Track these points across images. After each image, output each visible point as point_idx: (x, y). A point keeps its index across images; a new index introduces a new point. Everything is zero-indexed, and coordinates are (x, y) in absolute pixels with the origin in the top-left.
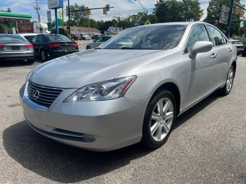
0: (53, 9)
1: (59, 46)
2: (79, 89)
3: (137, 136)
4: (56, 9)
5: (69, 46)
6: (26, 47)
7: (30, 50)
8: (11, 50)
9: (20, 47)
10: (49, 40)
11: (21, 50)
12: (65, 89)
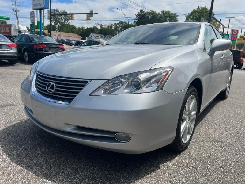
0: (37, 9)
1: (45, 47)
2: (109, 80)
4: (40, 9)
5: (55, 47)
6: (8, 46)
7: (13, 50)
9: (2, 46)
10: (33, 40)
11: (3, 49)
12: (92, 80)
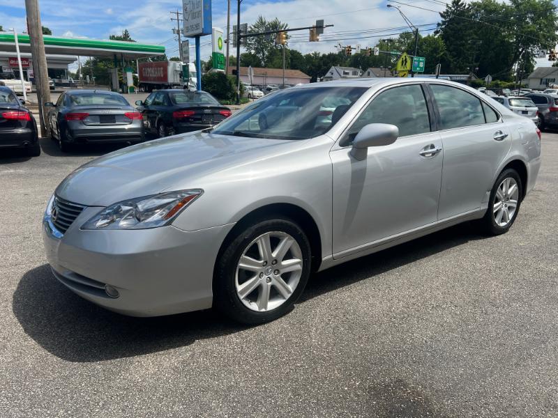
0: (192, 37)
1: (192, 115)
2: (107, 207)
3: (202, 297)
4: (197, 37)
5: (213, 114)
6: (129, 118)
7: (135, 123)
8: (99, 123)
9: (116, 117)
10: (174, 101)
11: (117, 123)
12: (88, 206)
